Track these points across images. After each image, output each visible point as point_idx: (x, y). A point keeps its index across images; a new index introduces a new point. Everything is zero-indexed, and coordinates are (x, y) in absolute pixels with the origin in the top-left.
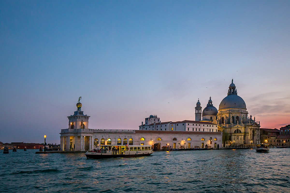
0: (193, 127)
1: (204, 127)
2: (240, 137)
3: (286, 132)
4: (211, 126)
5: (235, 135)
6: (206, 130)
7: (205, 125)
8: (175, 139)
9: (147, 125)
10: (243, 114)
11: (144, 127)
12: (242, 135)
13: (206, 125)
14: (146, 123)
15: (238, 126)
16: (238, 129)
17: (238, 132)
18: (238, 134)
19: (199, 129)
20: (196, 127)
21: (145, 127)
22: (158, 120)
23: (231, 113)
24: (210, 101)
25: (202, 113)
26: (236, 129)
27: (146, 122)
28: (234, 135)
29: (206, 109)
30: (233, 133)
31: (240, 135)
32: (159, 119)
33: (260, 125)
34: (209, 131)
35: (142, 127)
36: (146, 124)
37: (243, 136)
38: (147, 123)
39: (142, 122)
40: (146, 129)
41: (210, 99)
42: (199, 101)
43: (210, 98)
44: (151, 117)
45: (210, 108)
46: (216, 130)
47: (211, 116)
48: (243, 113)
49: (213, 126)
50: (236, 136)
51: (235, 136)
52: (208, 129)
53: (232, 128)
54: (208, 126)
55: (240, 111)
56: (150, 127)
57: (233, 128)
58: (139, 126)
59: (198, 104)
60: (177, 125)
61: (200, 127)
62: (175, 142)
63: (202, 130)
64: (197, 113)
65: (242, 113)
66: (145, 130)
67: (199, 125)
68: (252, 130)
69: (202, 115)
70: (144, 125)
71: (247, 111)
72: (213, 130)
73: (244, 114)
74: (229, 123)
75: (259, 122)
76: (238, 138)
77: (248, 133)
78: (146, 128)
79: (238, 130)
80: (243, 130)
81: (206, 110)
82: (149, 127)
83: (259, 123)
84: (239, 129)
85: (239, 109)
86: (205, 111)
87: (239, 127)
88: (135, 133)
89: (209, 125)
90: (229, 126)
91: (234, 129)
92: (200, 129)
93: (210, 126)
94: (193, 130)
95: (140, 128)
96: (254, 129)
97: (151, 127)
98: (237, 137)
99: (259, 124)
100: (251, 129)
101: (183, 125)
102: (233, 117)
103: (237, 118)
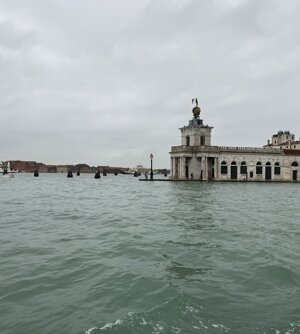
11: (271, 146)
38: (275, 141)
39: (269, 141)
44: (281, 133)
88: (284, 153)
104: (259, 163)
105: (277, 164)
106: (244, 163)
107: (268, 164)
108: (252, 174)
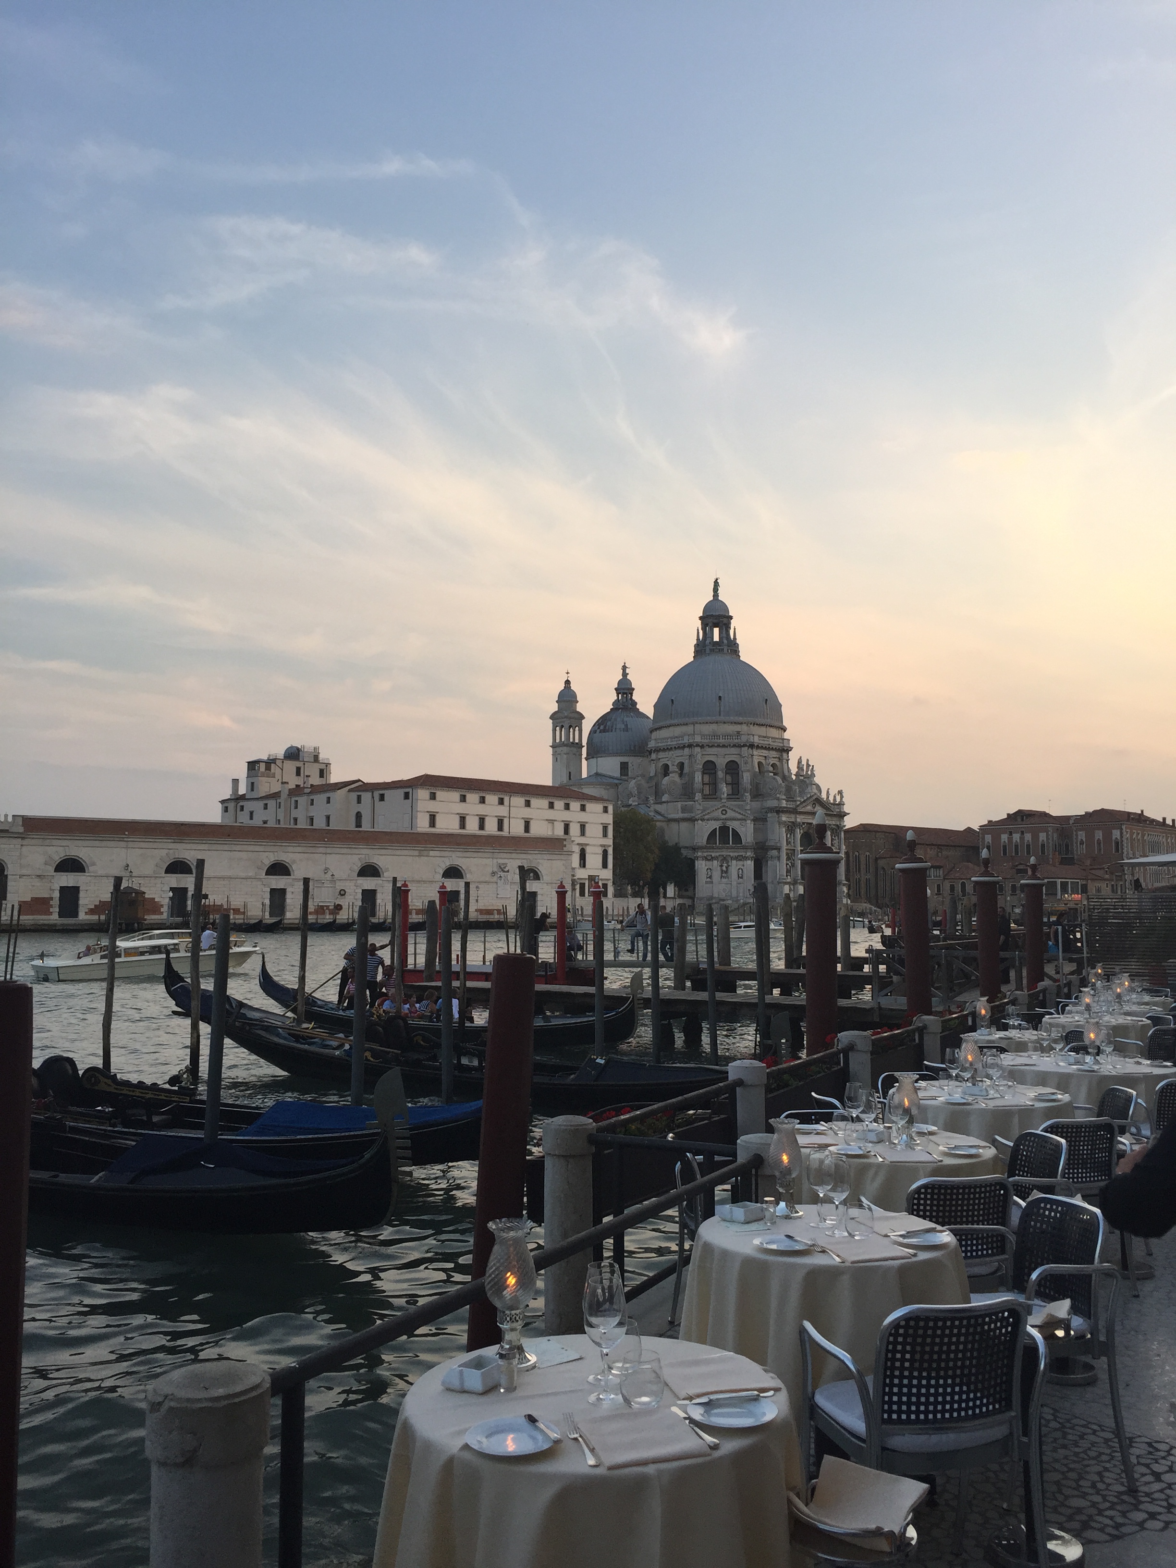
0: (462, 808)
1: (527, 813)
2: (734, 865)
3: (1005, 847)
4: (575, 805)
5: (713, 854)
6: (539, 829)
7: (535, 802)
8: (278, 869)
9: (255, 795)
10: (755, 752)
11: (241, 804)
12: (746, 858)
13: (545, 803)
14: (252, 786)
15: (724, 812)
16: (728, 823)
17: (724, 840)
18: (725, 853)
19: (500, 823)
20: (482, 809)
21: (249, 806)
22: (322, 773)
23: (702, 747)
24: (625, 689)
25: (584, 742)
26: (716, 825)
27: (252, 780)
28: (705, 854)
29: (603, 724)
30: (701, 848)
31: (737, 858)
32: (323, 767)
33: (846, 809)
34: (559, 831)
35: (231, 806)
36: (252, 790)
37: (750, 864)
38: (253, 783)
39: (235, 782)
40: (251, 818)
41: (625, 674)
42: (568, 682)
43: (624, 668)
44: (293, 754)
45: (619, 719)
46: (605, 828)
47: (625, 759)
48: (758, 747)
49: (583, 808)
50: (716, 858)
51: (712, 859)
52: (552, 821)
53: (697, 820)
54: (551, 806)
55: (744, 739)
56: (266, 807)
57: (702, 820)
58: (223, 802)
59: (567, 697)
60: (382, 798)
61: (502, 811)
62: (278, 882)
63: (516, 828)
64: (562, 744)
65: (752, 746)
66: (244, 819)
67: (501, 802)
68: (798, 833)
69: (584, 754)
70: (243, 798)
71: (786, 735)
72: (583, 827)
73: (765, 753)
74: (688, 793)
75: (840, 792)
76: (726, 872)
77: (779, 849)
78: (251, 813)
79: (724, 830)
80: (747, 832)
81: (602, 727)
82: (261, 804)
83: (842, 797)
84: (732, 825)
85: (737, 728)
86: (595, 732)
87: (730, 814)
88: (21, 830)
89: (559, 804)
90: (684, 810)
91: (704, 829)
92: (506, 821)
93: (567, 807)
94: (463, 825)
95: (226, 810)
96: (809, 828)
97: (271, 803)
98: (721, 866)
99: (841, 804)
100: (791, 828)
101: (407, 796)
102: (709, 768)
103: (733, 768)
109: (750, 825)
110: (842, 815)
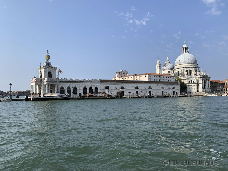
6: (165, 81)
8: (137, 88)
12: (195, 85)
18: (192, 84)
19: (159, 80)
20: (157, 78)
23: (186, 68)
24: (168, 60)
30: (188, 84)
34: (168, 81)
46: (174, 81)
47: (169, 71)
54: (166, 77)
63: (162, 80)
64: (158, 69)
65: (194, 67)
71: (198, 65)
72: (171, 80)
74: (183, 75)
81: (165, 66)
84: (193, 80)
85: (191, 64)
88: (100, 82)
91: (188, 81)
94: (154, 80)
96: (205, 80)
98: (191, 87)
102: (187, 71)
103: (190, 71)
104: (85, 88)
105: (96, 88)
106: (75, 88)
107: (91, 88)
108: (80, 94)
109: (196, 80)
110: (209, 78)
